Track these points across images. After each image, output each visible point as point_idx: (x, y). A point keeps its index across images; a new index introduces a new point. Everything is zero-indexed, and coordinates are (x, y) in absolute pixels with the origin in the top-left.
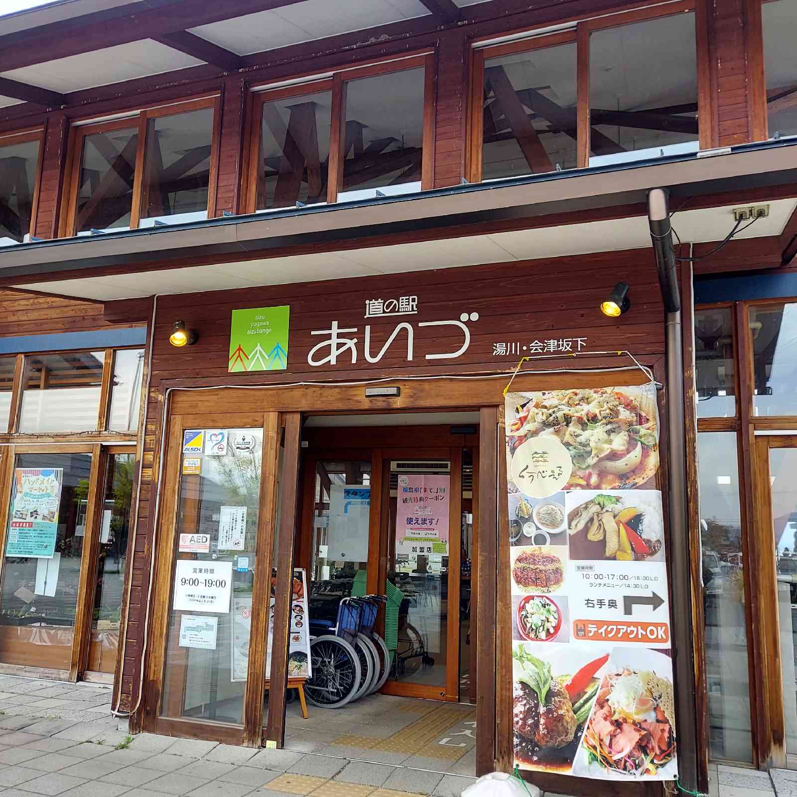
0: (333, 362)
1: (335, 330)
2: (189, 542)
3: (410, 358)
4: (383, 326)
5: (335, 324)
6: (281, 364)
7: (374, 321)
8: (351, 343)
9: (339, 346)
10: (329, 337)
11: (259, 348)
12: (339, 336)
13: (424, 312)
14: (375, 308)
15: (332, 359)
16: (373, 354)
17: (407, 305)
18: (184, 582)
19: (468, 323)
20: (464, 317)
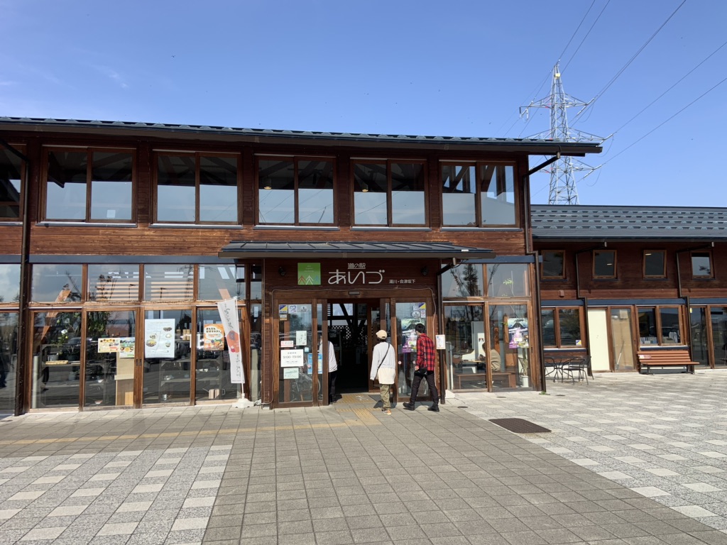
0: (338, 283)
1: (337, 272)
2: (284, 344)
3: (364, 283)
4: (354, 272)
5: (337, 270)
6: (318, 282)
7: (351, 270)
8: (344, 277)
9: (340, 278)
10: (336, 274)
11: (309, 277)
12: (339, 274)
13: (368, 269)
14: (351, 266)
15: (337, 282)
16: (352, 281)
17: (362, 266)
18: (284, 357)
19: (382, 273)
20: (380, 271)
